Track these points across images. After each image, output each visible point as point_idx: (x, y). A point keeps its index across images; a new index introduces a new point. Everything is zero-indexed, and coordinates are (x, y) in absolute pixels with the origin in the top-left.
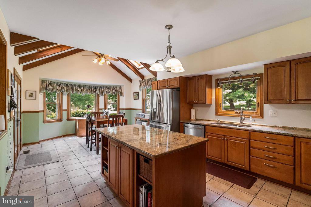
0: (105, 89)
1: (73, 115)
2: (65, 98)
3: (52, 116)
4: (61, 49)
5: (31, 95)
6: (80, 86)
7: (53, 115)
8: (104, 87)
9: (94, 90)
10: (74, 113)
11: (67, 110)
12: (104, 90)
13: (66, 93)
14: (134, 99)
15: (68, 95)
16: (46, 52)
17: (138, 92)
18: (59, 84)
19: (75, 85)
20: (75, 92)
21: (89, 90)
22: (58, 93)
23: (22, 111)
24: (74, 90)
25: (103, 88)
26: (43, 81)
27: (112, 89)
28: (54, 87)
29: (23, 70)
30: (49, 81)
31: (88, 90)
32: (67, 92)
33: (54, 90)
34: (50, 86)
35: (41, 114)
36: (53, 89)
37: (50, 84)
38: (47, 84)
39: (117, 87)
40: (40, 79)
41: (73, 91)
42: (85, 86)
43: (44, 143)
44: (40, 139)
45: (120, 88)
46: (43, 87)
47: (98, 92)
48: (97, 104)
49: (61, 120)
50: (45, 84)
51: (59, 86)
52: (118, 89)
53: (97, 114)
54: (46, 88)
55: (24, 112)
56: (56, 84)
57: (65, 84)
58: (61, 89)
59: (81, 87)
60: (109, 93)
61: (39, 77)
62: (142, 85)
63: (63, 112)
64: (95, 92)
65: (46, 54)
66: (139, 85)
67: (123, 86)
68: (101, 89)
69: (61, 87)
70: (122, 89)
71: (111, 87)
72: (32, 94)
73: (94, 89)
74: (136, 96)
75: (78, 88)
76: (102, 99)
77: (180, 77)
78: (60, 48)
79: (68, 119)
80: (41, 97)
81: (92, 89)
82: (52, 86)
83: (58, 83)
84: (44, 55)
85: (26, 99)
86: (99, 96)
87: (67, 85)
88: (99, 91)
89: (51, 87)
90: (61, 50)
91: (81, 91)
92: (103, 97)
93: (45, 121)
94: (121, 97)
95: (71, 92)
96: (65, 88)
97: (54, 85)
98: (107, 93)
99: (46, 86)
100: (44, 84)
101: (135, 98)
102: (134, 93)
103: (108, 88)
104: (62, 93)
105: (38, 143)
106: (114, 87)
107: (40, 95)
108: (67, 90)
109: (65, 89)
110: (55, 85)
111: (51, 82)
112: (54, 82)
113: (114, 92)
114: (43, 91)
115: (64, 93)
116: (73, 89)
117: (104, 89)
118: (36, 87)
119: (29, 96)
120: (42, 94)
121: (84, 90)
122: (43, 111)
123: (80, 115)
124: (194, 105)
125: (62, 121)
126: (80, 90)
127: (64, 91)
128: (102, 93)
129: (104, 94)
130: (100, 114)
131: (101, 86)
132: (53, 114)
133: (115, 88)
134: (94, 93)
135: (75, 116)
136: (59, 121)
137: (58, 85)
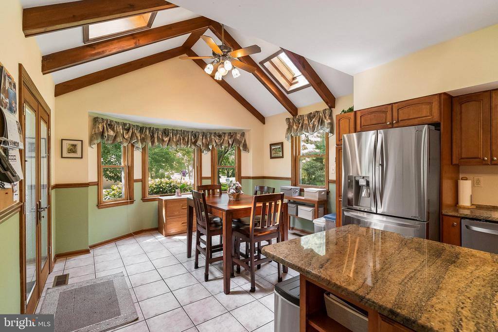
0: (213, 137)
1: (152, 191)
2: (138, 155)
3: (113, 192)
4: (135, 41)
5: (73, 149)
6: (166, 132)
7: (114, 190)
8: (211, 134)
9: (193, 140)
10: (155, 186)
11: (142, 181)
12: (211, 140)
13: (140, 145)
14: (271, 158)
15: (144, 149)
16: (103, 47)
17: (282, 144)
18: (127, 127)
19: (157, 129)
20: (156, 143)
21: (184, 139)
22: (125, 145)
23: (53, 183)
24: (156, 140)
25: (208, 136)
26: (96, 120)
27: (226, 138)
28: (117, 132)
29: (56, 95)
30: (107, 120)
31: (182, 141)
32: (142, 144)
33: (119, 139)
34: (109, 130)
35: (93, 190)
36: (115, 137)
37: (111, 125)
38: (105, 126)
39: (236, 133)
40: (90, 116)
41: (154, 141)
42: (175, 132)
43: (98, 251)
44: (91, 243)
45: (243, 134)
46: (97, 132)
47: (199, 143)
48: (197, 167)
49: (130, 200)
50: (100, 126)
51: (128, 130)
52: (238, 137)
53: (209, 191)
54: (102, 134)
55: (57, 186)
56: (121, 127)
57: (137, 126)
58: (132, 138)
59: (168, 132)
60: (221, 145)
61: (89, 111)
62: (295, 127)
63: (135, 184)
64: (195, 143)
65: (103, 52)
66: (287, 127)
67: (249, 130)
68: (206, 138)
69: (130, 133)
70: (247, 136)
71: (225, 133)
72: (75, 146)
73: (192, 138)
74: (276, 151)
75: (162, 136)
76: (207, 157)
77: (440, 94)
78: (134, 39)
79: (144, 199)
80: (91, 153)
81: (190, 137)
82: (113, 130)
83: (125, 124)
84: (99, 53)
85: (62, 157)
86: (201, 151)
87: (142, 129)
88: (203, 143)
89: (111, 133)
90: (136, 43)
91: (169, 141)
92: (210, 153)
93: (100, 205)
94: (243, 153)
95: (150, 144)
96: (138, 135)
97: (118, 128)
98: (217, 145)
99: (101, 130)
100: (97, 125)
101: (273, 155)
102: (271, 145)
103: (220, 136)
104: (133, 146)
105: (87, 252)
106: (230, 133)
107: (89, 148)
108: (143, 140)
109: (139, 138)
110: (120, 129)
111: (111, 121)
112: (118, 123)
113: (230, 142)
114: (96, 142)
115: (136, 145)
116: (152, 137)
117: (211, 136)
118: (83, 132)
119: (68, 150)
120: (95, 147)
121: (174, 140)
122: (97, 184)
123: (165, 189)
124: (461, 167)
125: (132, 202)
126: (166, 139)
127: (137, 141)
128: (207, 146)
129: (210, 147)
130: (213, 190)
131: (204, 131)
132: (115, 188)
133: (232, 134)
134: (193, 147)
135: (156, 193)
136: (126, 203)
137: (126, 130)
